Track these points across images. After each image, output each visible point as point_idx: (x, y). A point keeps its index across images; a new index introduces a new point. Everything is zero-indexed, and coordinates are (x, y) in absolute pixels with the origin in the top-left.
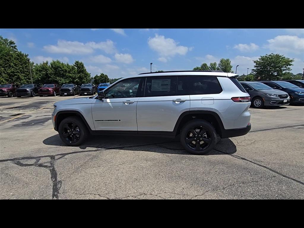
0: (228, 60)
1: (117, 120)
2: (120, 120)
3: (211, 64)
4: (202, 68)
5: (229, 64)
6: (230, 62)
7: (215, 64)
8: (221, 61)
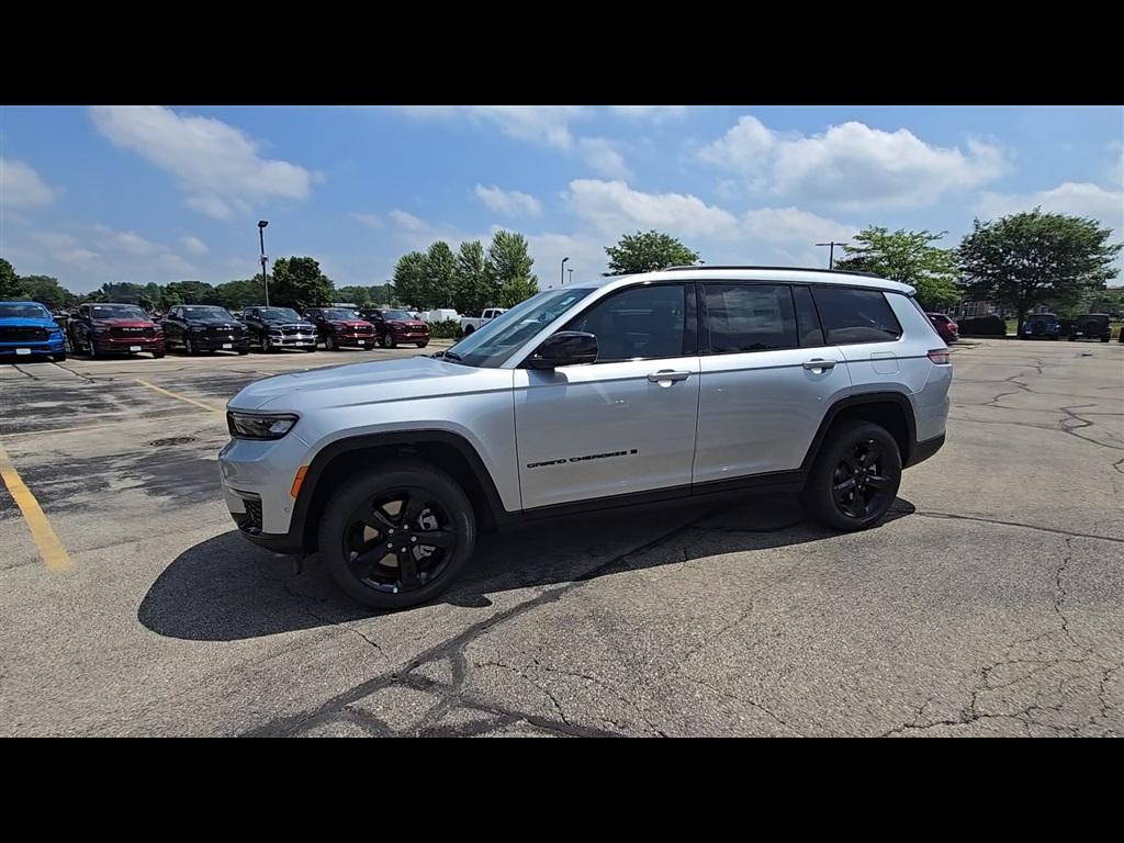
0: (518, 239)
1: (624, 453)
2: (634, 452)
3: (464, 247)
4: (432, 257)
5: (522, 250)
6: (526, 245)
7: (477, 248)
8: (499, 240)
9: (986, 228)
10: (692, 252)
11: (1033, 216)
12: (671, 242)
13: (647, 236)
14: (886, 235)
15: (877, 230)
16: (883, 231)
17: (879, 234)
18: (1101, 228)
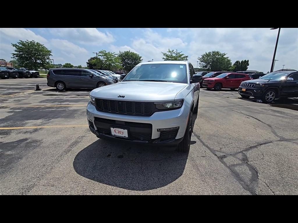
9: (122, 53)
10: (49, 50)
11: (129, 52)
12: (41, 45)
13: (31, 42)
14: (106, 52)
15: (104, 51)
16: (105, 51)
17: (104, 52)
18: (140, 56)
